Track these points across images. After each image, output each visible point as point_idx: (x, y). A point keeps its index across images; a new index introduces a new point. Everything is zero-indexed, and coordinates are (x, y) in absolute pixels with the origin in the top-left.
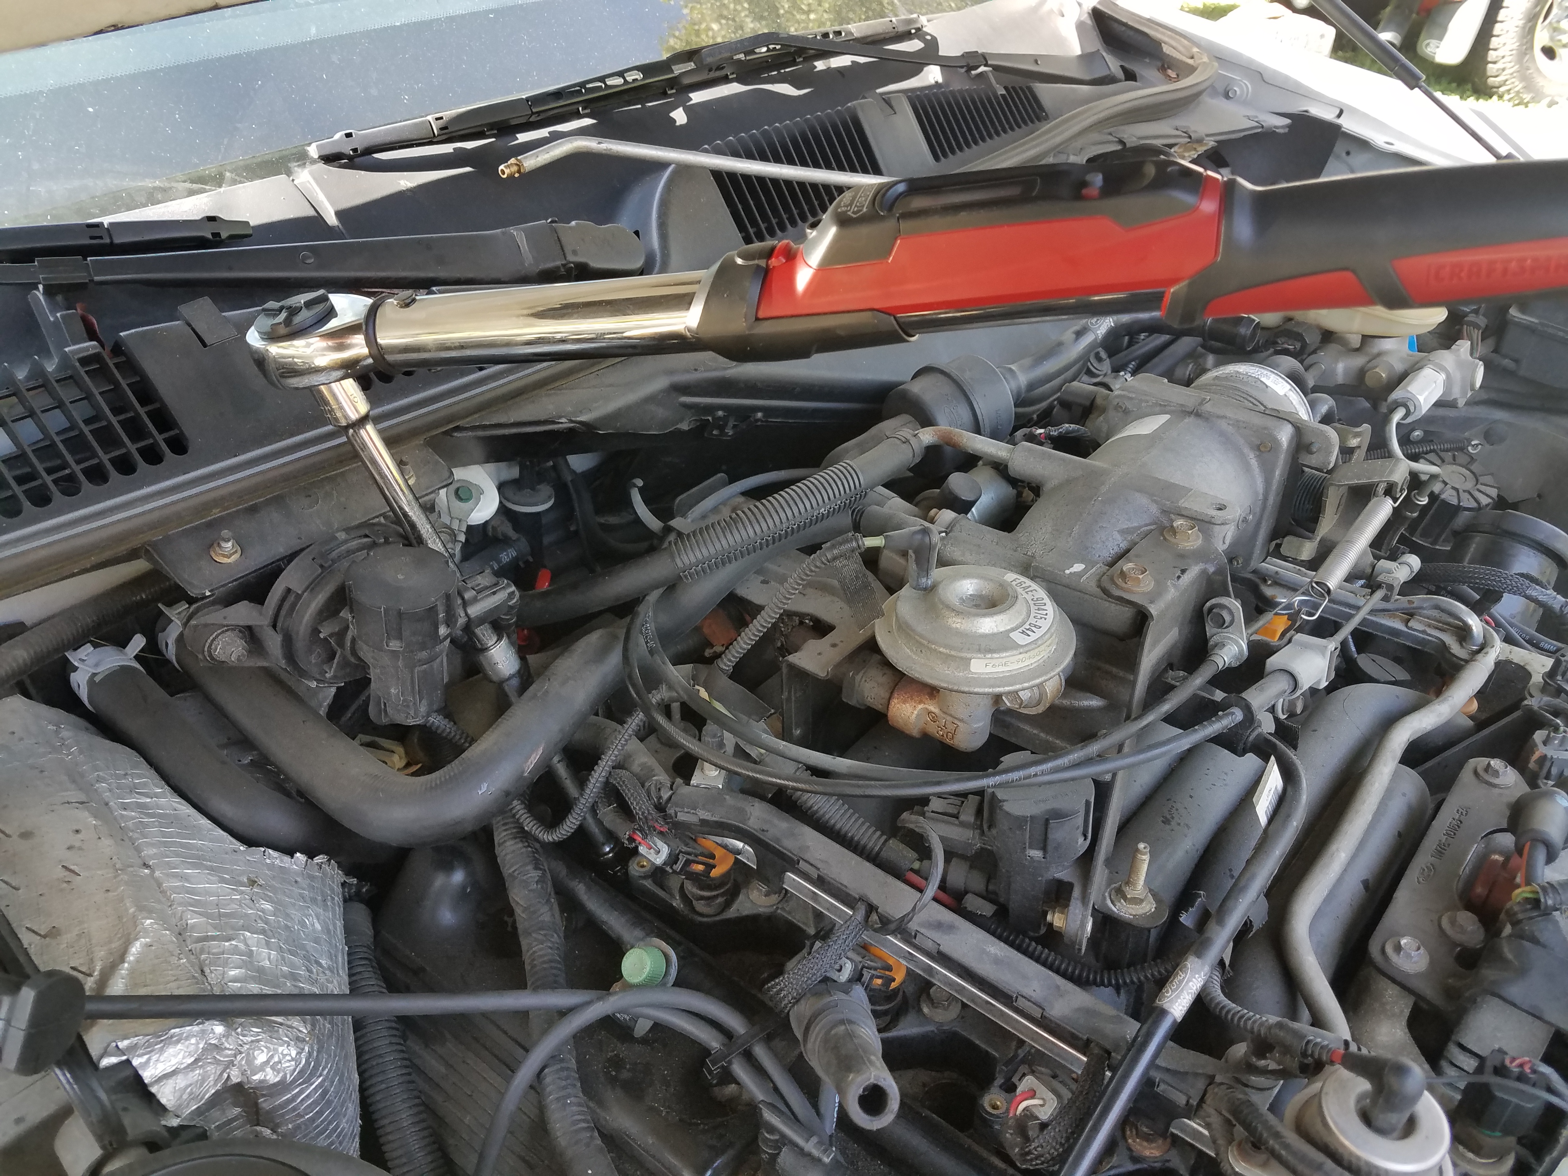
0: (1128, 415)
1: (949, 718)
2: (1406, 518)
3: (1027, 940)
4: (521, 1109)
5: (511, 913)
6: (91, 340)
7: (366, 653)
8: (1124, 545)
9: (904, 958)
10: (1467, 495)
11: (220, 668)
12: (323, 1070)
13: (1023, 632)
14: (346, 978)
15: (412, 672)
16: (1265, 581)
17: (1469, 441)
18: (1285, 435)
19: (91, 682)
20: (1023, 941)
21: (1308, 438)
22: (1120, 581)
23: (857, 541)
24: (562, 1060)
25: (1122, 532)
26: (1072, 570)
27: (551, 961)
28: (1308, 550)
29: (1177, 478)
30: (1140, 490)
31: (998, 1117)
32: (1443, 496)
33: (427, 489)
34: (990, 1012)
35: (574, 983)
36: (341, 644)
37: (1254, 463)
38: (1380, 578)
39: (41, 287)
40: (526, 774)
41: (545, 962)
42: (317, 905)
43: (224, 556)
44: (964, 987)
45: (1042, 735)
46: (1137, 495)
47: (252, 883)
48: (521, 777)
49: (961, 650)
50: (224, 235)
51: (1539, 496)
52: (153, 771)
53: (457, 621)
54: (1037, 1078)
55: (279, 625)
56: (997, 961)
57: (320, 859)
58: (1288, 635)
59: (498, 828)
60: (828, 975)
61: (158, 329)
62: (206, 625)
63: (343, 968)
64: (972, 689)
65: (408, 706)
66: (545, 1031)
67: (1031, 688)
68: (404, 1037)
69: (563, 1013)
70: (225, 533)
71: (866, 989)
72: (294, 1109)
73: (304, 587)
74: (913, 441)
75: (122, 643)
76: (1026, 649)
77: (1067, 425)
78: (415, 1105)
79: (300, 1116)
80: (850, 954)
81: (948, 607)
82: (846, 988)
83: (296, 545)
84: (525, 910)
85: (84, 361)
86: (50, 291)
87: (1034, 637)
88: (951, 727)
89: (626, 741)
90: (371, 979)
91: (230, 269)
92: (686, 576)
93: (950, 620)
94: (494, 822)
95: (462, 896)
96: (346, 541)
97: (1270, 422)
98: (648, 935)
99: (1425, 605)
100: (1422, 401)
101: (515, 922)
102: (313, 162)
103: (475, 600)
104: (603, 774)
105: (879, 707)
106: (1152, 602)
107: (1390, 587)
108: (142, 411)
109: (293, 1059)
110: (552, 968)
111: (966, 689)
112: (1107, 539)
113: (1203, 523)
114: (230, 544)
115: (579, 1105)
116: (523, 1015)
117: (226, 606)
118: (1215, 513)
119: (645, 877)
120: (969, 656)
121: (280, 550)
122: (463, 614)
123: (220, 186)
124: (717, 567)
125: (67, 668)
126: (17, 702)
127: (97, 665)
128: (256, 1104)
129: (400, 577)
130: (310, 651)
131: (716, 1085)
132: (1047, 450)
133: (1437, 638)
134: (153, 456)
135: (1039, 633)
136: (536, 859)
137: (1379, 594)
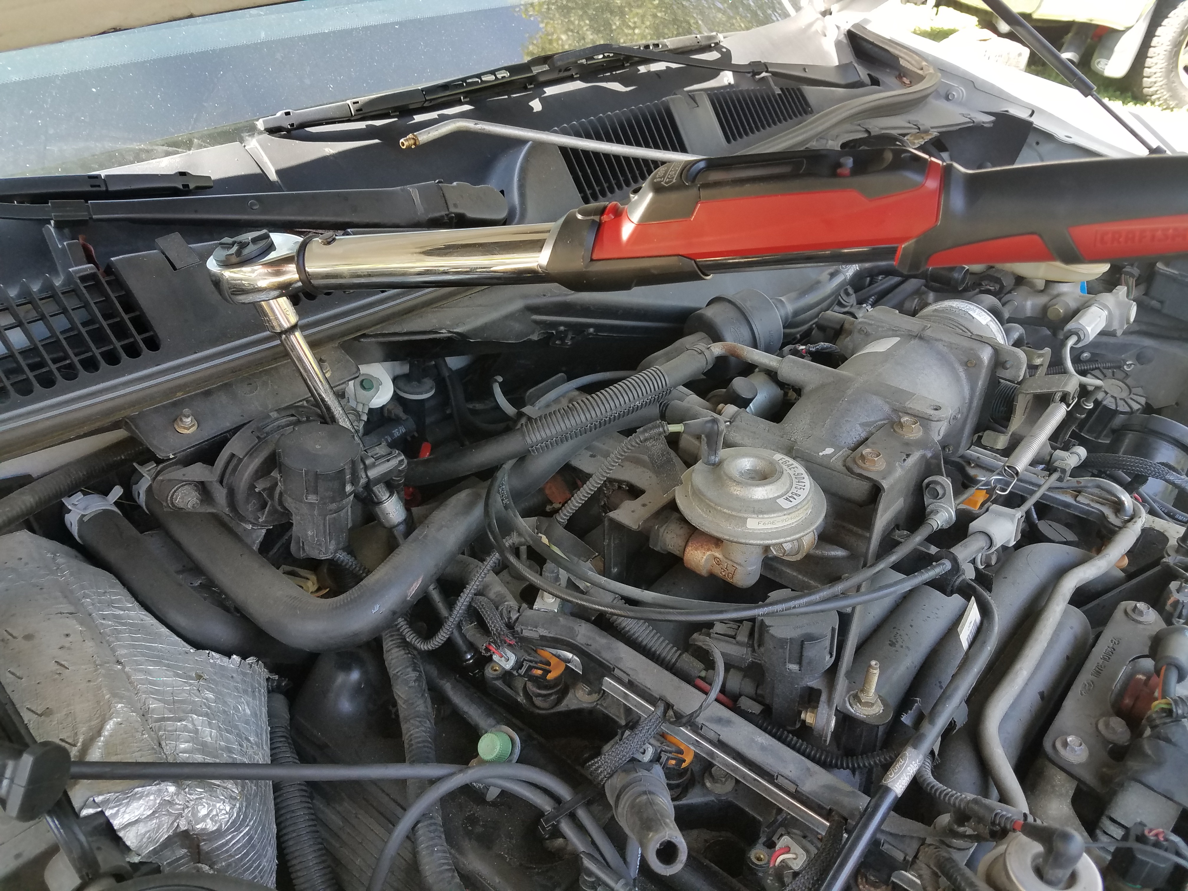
0: (869, 337)
1: (729, 562)
2: (1077, 418)
3: (786, 733)
4: (399, 854)
5: (395, 704)
6: (89, 263)
7: (290, 503)
8: (864, 435)
9: (693, 744)
10: (1122, 402)
11: (179, 513)
12: (250, 821)
13: (787, 499)
14: (268, 751)
15: (325, 519)
16: (969, 464)
17: (1125, 361)
18: (986, 355)
19: (81, 521)
20: (783, 733)
21: (1003, 357)
22: (860, 462)
23: (663, 427)
24: (432, 818)
25: (862, 425)
26: (824, 453)
27: (423, 741)
28: (1002, 441)
29: (905, 385)
30: (877, 393)
31: (761, 866)
32: (1104, 403)
33: (340, 380)
34: (757, 787)
35: (441, 759)
36: (271, 496)
37: (962, 375)
38: (1056, 464)
39: (52, 222)
40: (408, 599)
41: (419, 743)
42: (247, 695)
43: (185, 428)
44: (738, 768)
45: (800, 577)
46: (874, 397)
47: (199, 677)
48: (405, 601)
49: (740, 511)
50: (192, 186)
51: (1177, 404)
52: (125, 590)
53: (359, 482)
54: (792, 838)
55: (225, 482)
56: (763, 748)
57: (251, 660)
58: (986, 506)
59: (386, 639)
60: (635, 756)
61: (140, 255)
62: (170, 480)
63: (266, 744)
64: (747, 541)
65: (320, 545)
66: (418, 796)
67: (792, 541)
68: (311, 797)
69: (433, 782)
70: (186, 411)
71: (663, 768)
72: (227, 851)
73: (244, 453)
74: (707, 353)
75: (105, 493)
76: (789, 511)
77: (822, 343)
78: (319, 850)
79: (231, 856)
80: (652, 741)
81: (731, 478)
82: (648, 767)
83: (239, 421)
84: (405, 702)
85: (84, 279)
86: (59, 225)
87: (795, 502)
88: (731, 570)
89: (485, 574)
90: (287, 753)
91: (196, 212)
92: (533, 451)
93: (732, 488)
94: (383, 634)
95: (357, 691)
96: (277, 419)
97: (975, 345)
98: (498, 723)
99: (1089, 485)
100: (1089, 331)
101: (397, 711)
102: (260, 133)
103: (374, 465)
104: (467, 599)
105: (677, 553)
106: (884, 478)
107: (1064, 471)
108: (126, 317)
109: (227, 813)
110: (424, 747)
111: (743, 541)
112: (851, 430)
113: (923, 420)
114: (189, 419)
115: (444, 852)
116: (402, 783)
117: (186, 466)
118: (932, 412)
119: (497, 679)
120: (746, 516)
121: (227, 425)
122: (364, 476)
123: (190, 150)
124: (557, 444)
125: (63, 510)
126: (24, 535)
127: (85, 509)
128: (198, 846)
129: (318, 447)
130: (247, 501)
131: (547, 839)
132: (807, 361)
133: (1098, 510)
134: (133, 352)
135: (799, 500)
136: (415, 663)
137: (1055, 476)
